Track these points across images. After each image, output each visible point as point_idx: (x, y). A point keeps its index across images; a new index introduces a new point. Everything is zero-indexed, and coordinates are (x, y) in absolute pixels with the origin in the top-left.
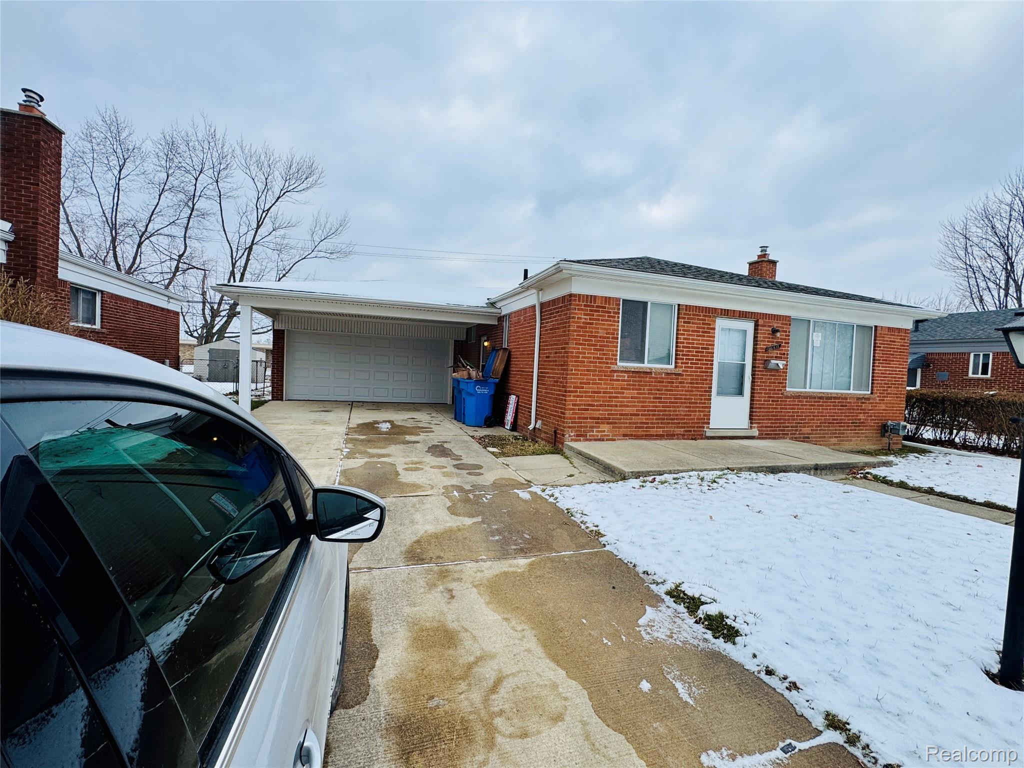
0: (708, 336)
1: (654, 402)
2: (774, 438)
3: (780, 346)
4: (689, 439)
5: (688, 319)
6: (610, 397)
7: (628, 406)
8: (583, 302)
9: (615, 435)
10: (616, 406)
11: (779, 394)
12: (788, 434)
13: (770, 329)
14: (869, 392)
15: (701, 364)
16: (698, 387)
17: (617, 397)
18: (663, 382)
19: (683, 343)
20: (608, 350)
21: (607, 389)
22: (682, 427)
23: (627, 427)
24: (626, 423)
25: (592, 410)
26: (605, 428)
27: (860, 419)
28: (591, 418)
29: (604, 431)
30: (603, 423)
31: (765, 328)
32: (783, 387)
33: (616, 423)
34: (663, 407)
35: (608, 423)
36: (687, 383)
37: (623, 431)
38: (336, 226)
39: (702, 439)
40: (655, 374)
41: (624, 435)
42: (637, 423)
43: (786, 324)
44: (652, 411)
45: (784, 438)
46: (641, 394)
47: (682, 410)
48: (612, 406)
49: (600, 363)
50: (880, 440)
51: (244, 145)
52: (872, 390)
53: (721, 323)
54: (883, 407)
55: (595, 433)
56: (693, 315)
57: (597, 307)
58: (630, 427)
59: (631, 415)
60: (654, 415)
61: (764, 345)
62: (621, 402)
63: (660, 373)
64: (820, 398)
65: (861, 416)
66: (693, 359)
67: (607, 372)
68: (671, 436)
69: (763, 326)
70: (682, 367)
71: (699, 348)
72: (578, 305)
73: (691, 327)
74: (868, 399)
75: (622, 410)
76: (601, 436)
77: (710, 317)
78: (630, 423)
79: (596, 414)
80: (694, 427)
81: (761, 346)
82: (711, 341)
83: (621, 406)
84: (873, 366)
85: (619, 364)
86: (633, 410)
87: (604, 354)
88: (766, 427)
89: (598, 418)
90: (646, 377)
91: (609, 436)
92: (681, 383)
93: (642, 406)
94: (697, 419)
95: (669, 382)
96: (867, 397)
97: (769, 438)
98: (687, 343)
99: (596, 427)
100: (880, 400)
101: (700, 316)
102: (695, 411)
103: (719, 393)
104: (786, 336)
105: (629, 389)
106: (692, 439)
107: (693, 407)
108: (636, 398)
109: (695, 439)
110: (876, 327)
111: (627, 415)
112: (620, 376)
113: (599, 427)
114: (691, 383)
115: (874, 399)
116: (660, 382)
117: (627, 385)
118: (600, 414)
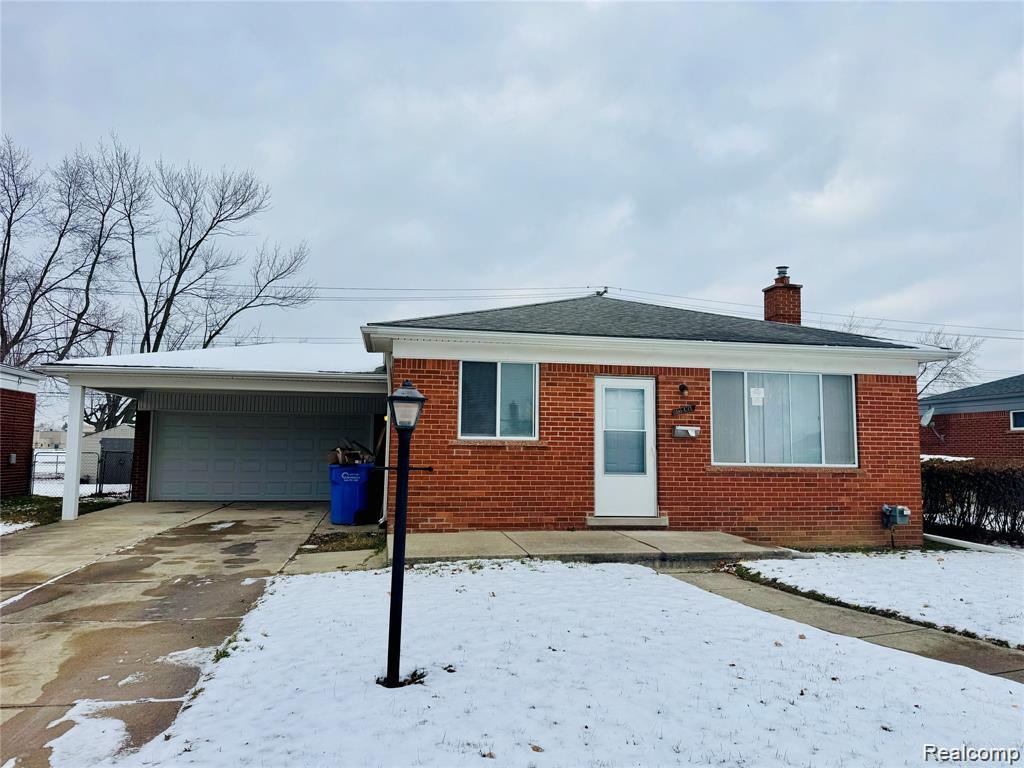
0: (582, 400)
1: (510, 483)
2: (699, 530)
3: (694, 408)
4: (564, 530)
5: (553, 379)
6: (448, 478)
7: (473, 489)
8: (409, 367)
9: (458, 525)
10: (458, 489)
11: (699, 470)
12: (720, 524)
13: (678, 386)
14: (856, 465)
15: (575, 434)
16: (573, 464)
17: (458, 478)
18: (521, 458)
19: (548, 409)
20: (443, 422)
21: (444, 467)
22: (551, 514)
23: (472, 515)
24: (472, 510)
25: (425, 494)
26: (443, 516)
27: (843, 503)
28: (423, 504)
29: (442, 520)
30: (439, 510)
31: (669, 386)
32: (705, 460)
33: (457, 510)
34: (523, 488)
35: (447, 510)
36: (556, 458)
37: (470, 519)
38: (289, 261)
39: (583, 529)
40: (510, 447)
41: (470, 525)
42: (487, 510)
43: (703, 380)
44: (508, 494)
45: (714, 529)
46: (491, 473)
47: (550, 492)
48: (451, 489)
49: (433, 437)
50: (882, 533)
51: (164, 167)
52: (859, 462)
53: (601, 383)
54: (882, 485)
55: (429, 523)
56: (560, 375)
57: (427, 372)
58: (478, 515)
59: (479, 499)
60: (511, 499)
61: (669, 407)
62: (464, 483)
63: (518, 447)
64: (770, 474)
65: (844, 499)
66: (563, 429)
67: (443, 447)
68: (537, 526)
69: (664, 383)
70: (548, 439)
71: (570, 414)
72: (404, 371)
73: (558, 389)
74: (854, 475)
75: (466, 494)
76: (438, 525)
77: (585, 376)
78: (477, 510)
79: (430, 499)
80: (571, 514)
81: (667, 408)
82: (589, 405)
83: (463, 489)
84: (858, 429)
85: (460, 437)
86: (482, 493)
87: (439, 427)
88: (683, 514)
89: (433, 504)
90: (498, 453)
91: (449, 525)
92: (547, 458)
93: (494, 489)
94: (575, 504)
95: (531, 458)
96: (852, 471)
97: (690, 530)
98: (553, 409)
99: (430, 515)
100: (873, 476)
101: (570, 375)
102: (572, 494)
103: (607, 470)
104: (703, 394)
105: (473, 468)
106: (568, 530)
107: (568, 488)
108: (484, 478)
109: (573, 530)
110: (856, 375)
111: (473, 499)
112: (462, 452)
113: (434, 515)
114: (562, 458)
115: (864, 474)
116: (516, 458)
117: (472, 462)
118: (436, 499)
